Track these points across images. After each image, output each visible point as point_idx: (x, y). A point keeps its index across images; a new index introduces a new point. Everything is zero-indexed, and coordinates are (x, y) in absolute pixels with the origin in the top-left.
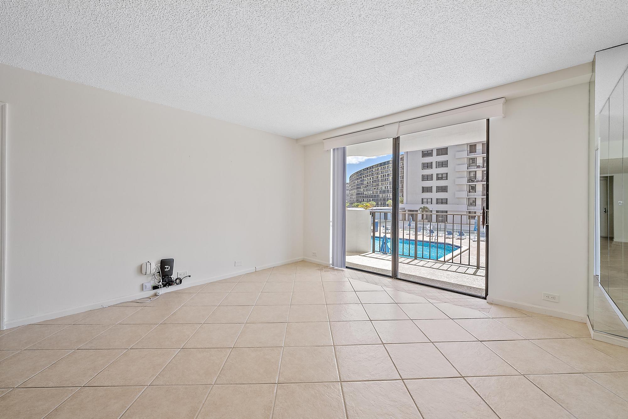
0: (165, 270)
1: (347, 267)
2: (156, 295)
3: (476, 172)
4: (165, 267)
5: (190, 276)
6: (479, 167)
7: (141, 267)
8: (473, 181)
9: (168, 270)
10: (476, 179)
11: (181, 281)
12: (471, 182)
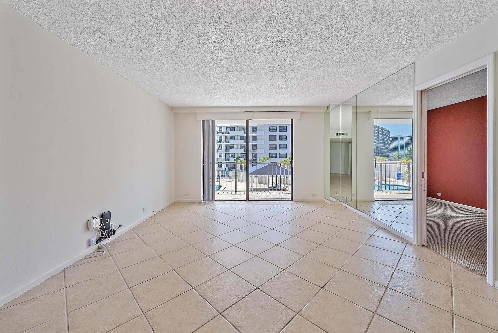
0: (106, 223)
1: (216, 201)
2: (99, 248)
3: (222, 136)
4: (106, 219)
5: (120, 226)
6: (223, 133)
7: (88, 223)
8: (221, 143)
9: (108, 222)
10: (222, 141)
11: (114, 232)
12: (219, 143)
